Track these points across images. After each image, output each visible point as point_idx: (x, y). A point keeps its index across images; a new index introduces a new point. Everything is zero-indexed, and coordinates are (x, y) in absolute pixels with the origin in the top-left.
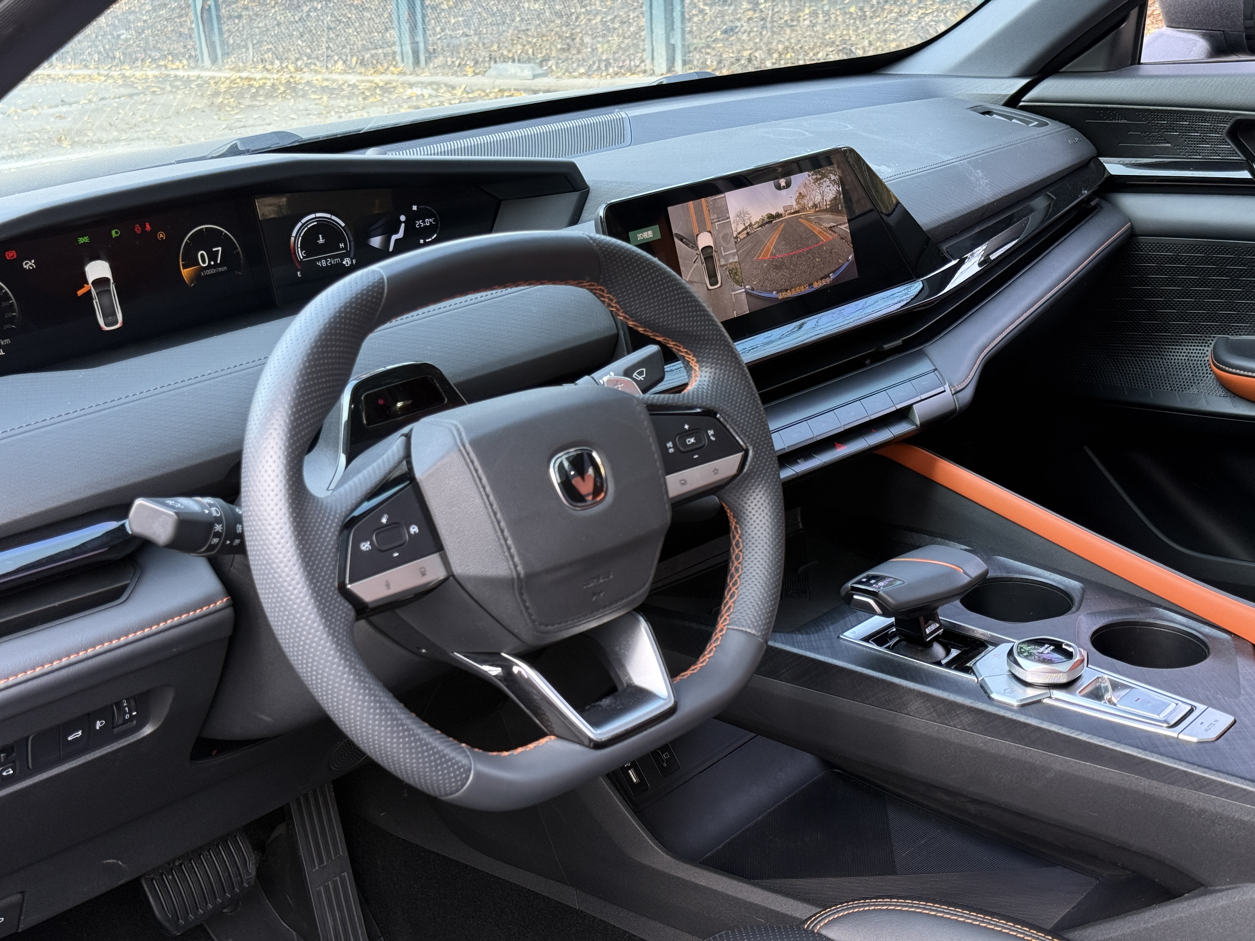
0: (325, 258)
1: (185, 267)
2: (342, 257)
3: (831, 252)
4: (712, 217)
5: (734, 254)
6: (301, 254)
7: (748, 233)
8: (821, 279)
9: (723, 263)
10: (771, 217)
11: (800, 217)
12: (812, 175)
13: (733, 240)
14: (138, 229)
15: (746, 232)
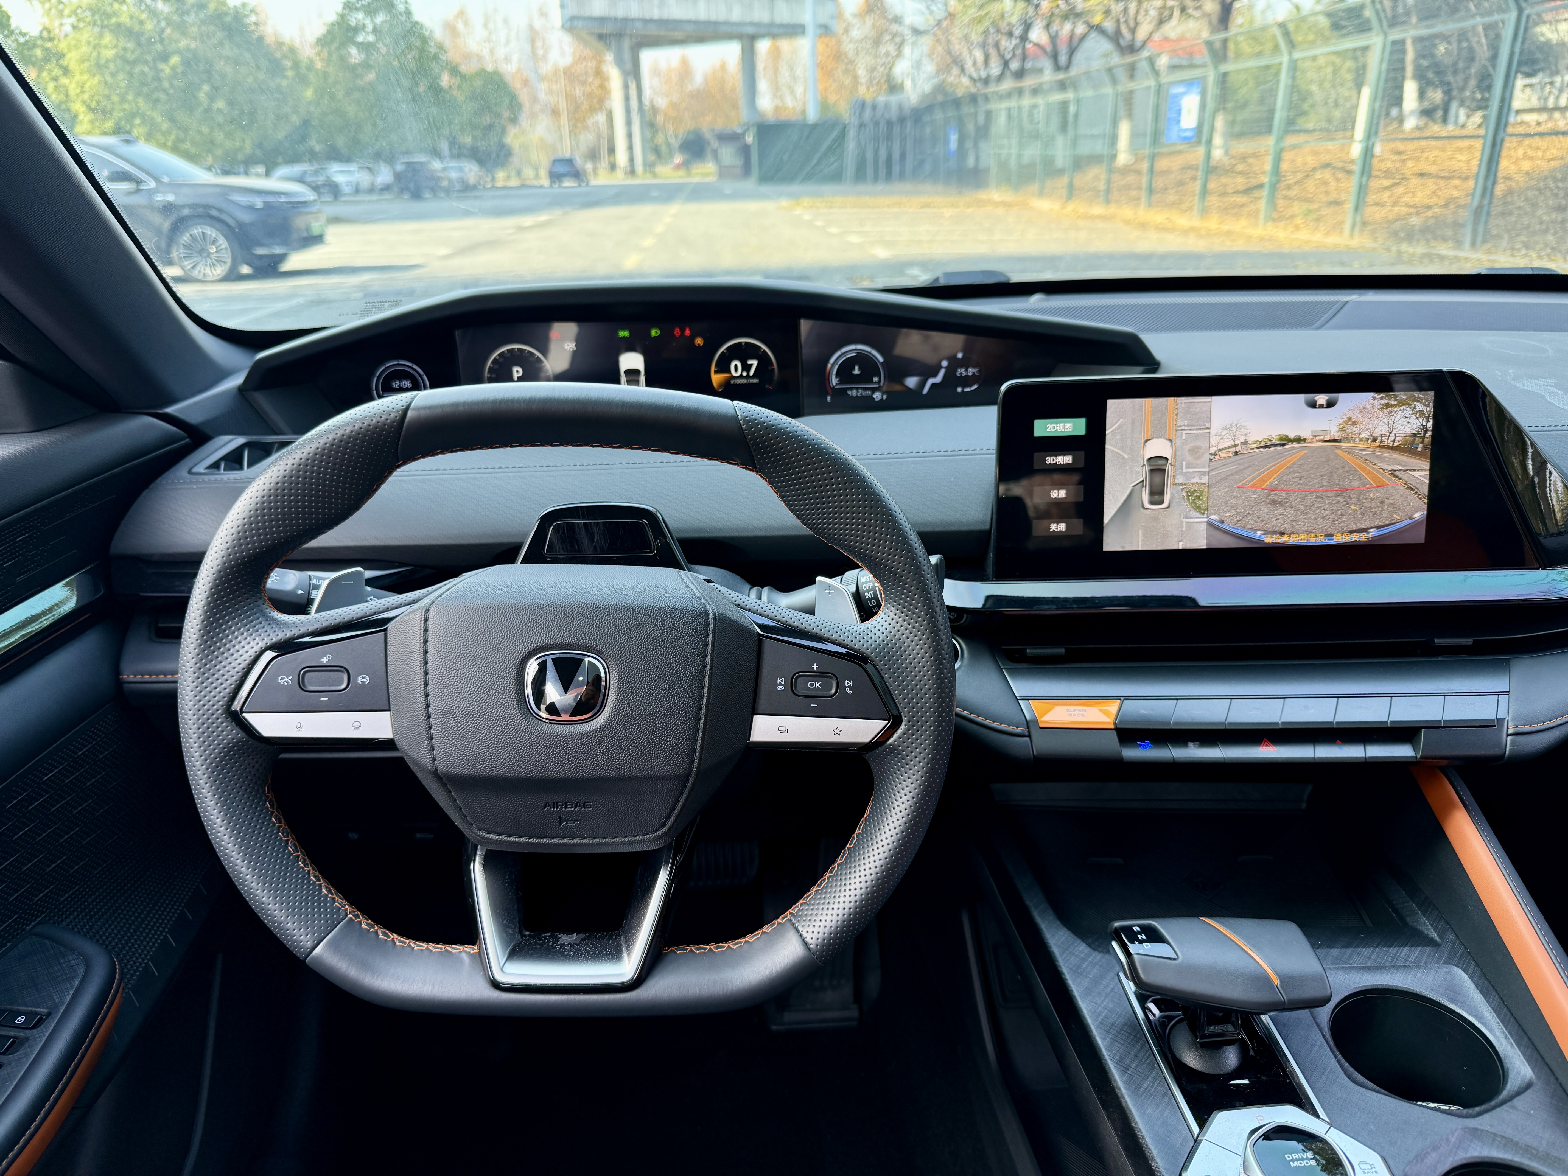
0: (857, 389)
1: (716, 372)
2: (874, 390)
3: (1382, 502)
4: (1179, 422)
5: (1203, 474)
6: (834, 381)
7: (1236, 453)
8: (1352, 532)
9: (1180, 479)
10: (1285, 440)
11: (1338, 448)
12: (1382, 398)
13: (1207, 457)
14: (677, 332)
15: (1234, 450)
